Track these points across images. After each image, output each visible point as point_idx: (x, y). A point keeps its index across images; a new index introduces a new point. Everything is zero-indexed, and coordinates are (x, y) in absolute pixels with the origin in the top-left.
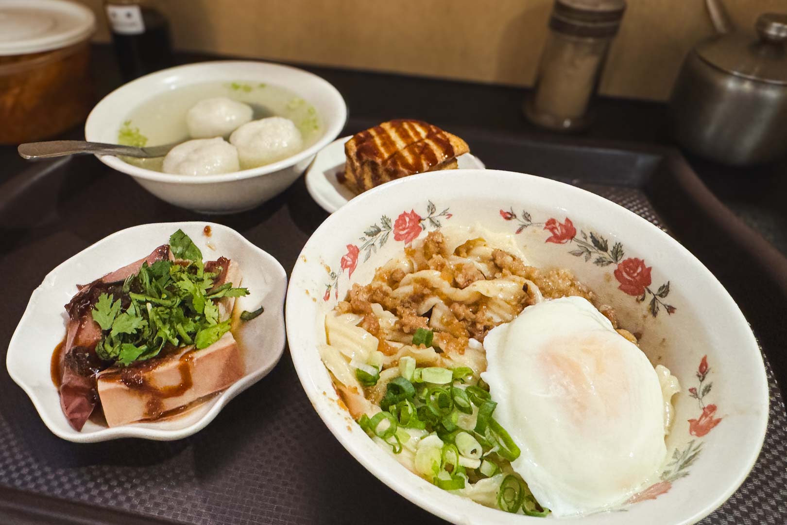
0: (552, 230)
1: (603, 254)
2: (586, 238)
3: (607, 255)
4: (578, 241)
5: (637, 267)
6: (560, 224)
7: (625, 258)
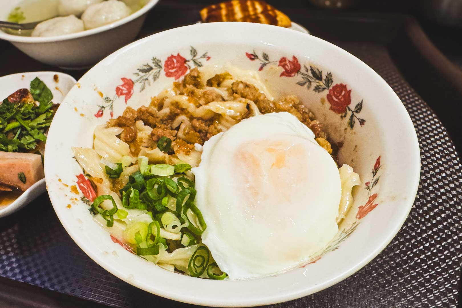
0: (284, 66)
1: (319, 83)
2: (307, 71)
3: (322, 84)
4: (302, 74)
5: (342, 92)
6: (289, 61)
7: (334, 84)
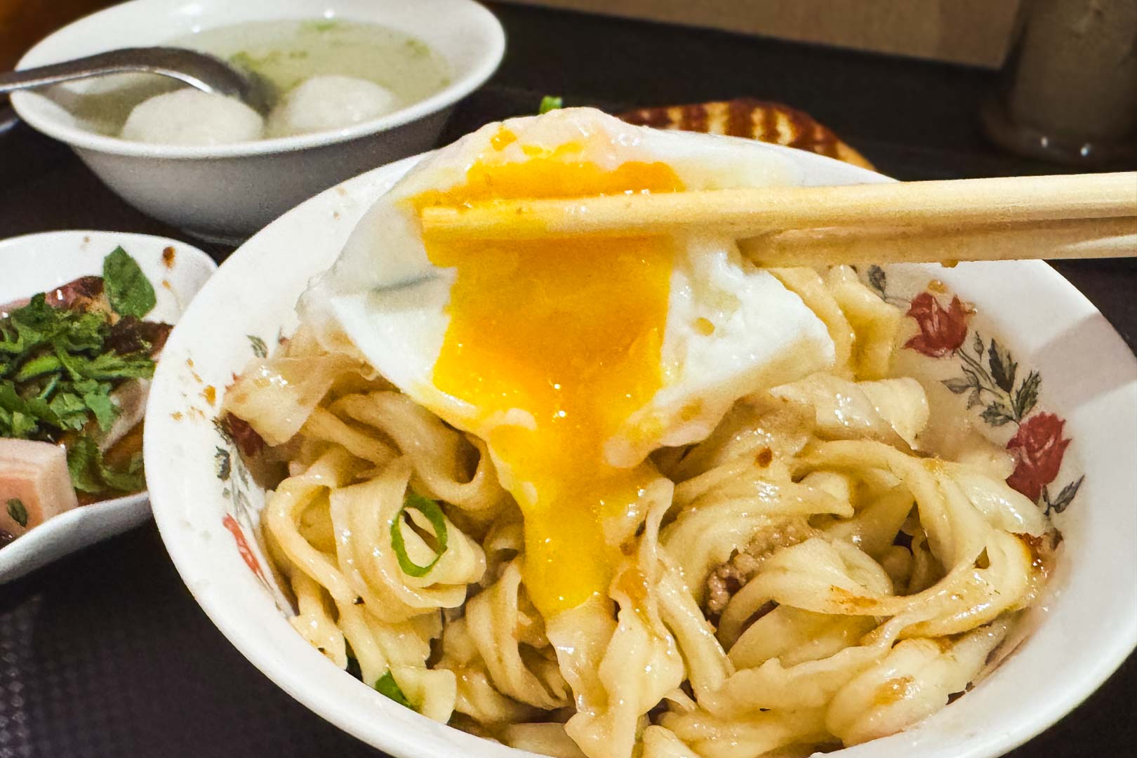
0: (922, 319)
1: (1002, 398)
2: (980, 353)
3: (1008, 401)
4: (966, 358)
5: (1047, 439)
6: (940, 309)
7: (1035, 412)
